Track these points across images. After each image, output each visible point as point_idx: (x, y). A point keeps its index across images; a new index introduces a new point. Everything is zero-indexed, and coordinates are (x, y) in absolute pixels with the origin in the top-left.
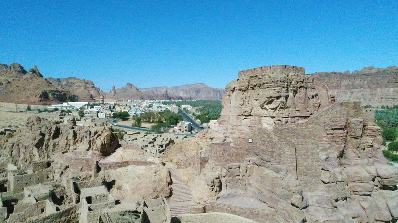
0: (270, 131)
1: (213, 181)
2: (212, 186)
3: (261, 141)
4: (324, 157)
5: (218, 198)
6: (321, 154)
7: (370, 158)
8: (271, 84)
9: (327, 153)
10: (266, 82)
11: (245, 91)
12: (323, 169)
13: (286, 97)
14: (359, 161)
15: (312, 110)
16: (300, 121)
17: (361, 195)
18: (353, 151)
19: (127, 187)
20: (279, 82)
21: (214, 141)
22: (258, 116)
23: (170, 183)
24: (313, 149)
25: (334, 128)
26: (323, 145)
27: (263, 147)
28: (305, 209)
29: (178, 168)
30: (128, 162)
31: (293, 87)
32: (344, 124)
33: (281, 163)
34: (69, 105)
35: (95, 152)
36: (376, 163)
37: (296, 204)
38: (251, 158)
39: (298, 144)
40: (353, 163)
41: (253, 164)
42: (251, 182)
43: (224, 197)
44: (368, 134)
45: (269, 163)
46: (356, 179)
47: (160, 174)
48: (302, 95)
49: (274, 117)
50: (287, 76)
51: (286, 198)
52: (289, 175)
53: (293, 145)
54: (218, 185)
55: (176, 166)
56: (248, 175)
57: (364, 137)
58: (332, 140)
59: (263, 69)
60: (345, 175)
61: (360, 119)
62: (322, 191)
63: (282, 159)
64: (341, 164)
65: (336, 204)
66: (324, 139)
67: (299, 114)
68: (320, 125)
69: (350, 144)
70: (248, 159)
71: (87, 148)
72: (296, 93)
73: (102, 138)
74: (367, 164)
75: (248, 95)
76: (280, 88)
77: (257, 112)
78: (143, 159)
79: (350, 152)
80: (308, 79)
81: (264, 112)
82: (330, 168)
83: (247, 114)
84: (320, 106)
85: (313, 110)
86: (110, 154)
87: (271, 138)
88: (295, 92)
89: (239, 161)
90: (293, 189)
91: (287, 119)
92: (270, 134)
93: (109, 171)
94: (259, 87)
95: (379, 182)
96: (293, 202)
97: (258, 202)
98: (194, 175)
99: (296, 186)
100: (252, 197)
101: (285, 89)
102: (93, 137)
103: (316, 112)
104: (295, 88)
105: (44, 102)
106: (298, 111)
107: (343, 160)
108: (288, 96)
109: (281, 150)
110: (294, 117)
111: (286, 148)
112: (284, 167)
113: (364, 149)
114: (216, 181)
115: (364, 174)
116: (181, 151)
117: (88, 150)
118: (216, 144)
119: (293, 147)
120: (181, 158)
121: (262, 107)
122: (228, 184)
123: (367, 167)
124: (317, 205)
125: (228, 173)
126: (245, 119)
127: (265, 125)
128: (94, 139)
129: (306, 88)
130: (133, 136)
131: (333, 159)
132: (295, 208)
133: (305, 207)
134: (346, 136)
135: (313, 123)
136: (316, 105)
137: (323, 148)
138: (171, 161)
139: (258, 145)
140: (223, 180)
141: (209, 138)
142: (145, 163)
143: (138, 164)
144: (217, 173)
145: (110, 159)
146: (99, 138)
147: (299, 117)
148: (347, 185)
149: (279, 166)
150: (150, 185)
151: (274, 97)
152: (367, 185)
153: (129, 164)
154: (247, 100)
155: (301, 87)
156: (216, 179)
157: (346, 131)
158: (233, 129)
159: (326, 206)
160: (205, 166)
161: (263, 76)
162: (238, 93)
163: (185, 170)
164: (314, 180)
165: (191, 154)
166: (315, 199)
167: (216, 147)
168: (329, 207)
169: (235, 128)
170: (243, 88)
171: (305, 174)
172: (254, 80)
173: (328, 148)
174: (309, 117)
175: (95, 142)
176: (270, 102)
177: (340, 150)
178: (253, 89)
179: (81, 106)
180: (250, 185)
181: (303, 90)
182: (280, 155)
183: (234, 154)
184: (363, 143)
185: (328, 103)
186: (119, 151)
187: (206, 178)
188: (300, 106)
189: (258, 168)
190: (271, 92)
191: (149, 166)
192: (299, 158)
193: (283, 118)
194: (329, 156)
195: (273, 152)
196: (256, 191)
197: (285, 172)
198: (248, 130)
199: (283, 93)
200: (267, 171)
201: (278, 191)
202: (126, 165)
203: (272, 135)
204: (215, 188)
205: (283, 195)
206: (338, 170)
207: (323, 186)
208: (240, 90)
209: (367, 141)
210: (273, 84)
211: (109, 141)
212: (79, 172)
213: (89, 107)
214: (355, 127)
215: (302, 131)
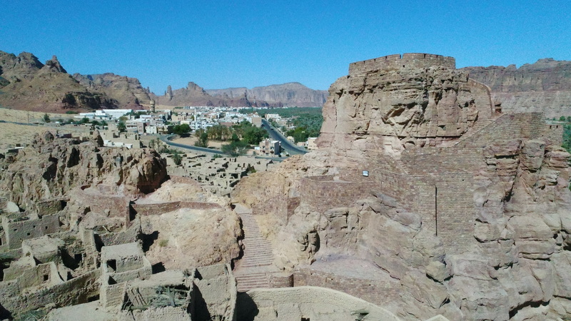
0: (397, 159)
1: (305, 236)
2: (305, 244)
3: (382, 174)
4: (481, 200)
5: (312, 262)
6: (475, 196)
7: (552, 201)
8: (400, 84)
9: (485, 194)
10: (393, 80)
11: (359, 94)
12: (477, 220)
13: (424, 105)
14: (534, 206)
15: (464, 126)
16: (445, 144)
17: (534, 259)
18: (526, 191)
19: (175, 242)
20: (413, 81)
21: (309, 173)
22: (378, 135)
23: (241, 237)
24: (464, 189)
25: (498, 155)
26: (480, 182)
27: (385, 185)
28: (448, 282)
29: (254, 213)
30: (179, 202)
31: (436, 89)
32: (516, 149)
33: (413, 209)
34: (104, 114)
35: (129, 187)
36: (560, 210)
37: (435, 275)
38: (366, 201)
39: (441, 181)
40: (525, 210)
41: (368, 209)
42: (364, 237)
43: (322, 260)
44: (551, 165)
45: (394, 210)
46: (529, 235)
47: (225, 222)
48: (450, 102)
49: (403, 137)
50: (427, 71)
51: (418, 264)
52: (425, 229)
53: (433, 183)
54: (313, 242)
55: (251, 211)
56: (360, 228)
57: (544, 170)
58: (494, 173)
59: (388, 59)
60: (513, 229)
61: (540, 141)
62: (475, 253)
63: (415, 203)
64: (506, 211)
65: (496, 273)
66: (482, 172)
67: (442, 132)
68: (476, 151)
69: (521, 180)
70: (361, 201)
71: (117, 181)
72: (440, 98)
73: (140, 167)
74: (548, 211)
75: (364, 101)
76: (415, 90)
77: (377, 129)
78: (200, 199)
79: (521, 193)
80: (459, 76)
81: (389, 129)
82: (489, 218)
83: (360, 131)
84: (476, 119)
85: (466, 126)
86: (153, 191)
87: (398, 169)
88: (439, 96)
89: (346, 205)
90: (430, 252)
91: (425, 140)
92: (396, 163)
93: (150, 217)
94: (382, 88)
95: (564, 239)
96: (429, 273)
97: (375, 269)
98: (277, 225)
99: (435, 247)
100: (365, 260)
101: (423, 92)
102: (125, 164)
103: (470, 129)
104: (439, 91)
105: (68, 110)
106: (442, 127)
107: (510, 205)
108: (427, 103)
109: (413, 190)
110: (435, 138)
111: (421, 187)
112: (417, 217)
113: (543, 188)
114: (310, 235)
115: (542, 227)
116: (259, 187)
117: (119, 184)
118: (312, 178)
119: (432, 185)
120: (259, 198)
121: (385, 120)
122: (329, 240)
123: (547, 216)
124: (466, 274)
125: (330, 224)
126: (358, 139)
127: (388, 150)
128: (127, 168)
129: (457, 91)
130: (195, 160)
131: (494, 204)
132: (433, 281)
133: (448, 279)
134: (517, 168)
135: (465, 146)
136: (472, 118)
137: (479, 186)
138: (244, 202)
139: (377, 181)
140: (322, 234)
141: (302, 167)
142: (204, 206)
143: (193, 207)
144: (312, 224)
145: (153, 199)
146: (134, 166)
147: (443, 137)
148: (514, 244)
149: (410, 214)
150: (210, 240)
151: (405, 105)
152: (547, 245)
153: (180, 207)
154: (361, 109)
155: (449, 89)
156: (311, 232)
157: (517, 160)
158: (338, 155)
159: (480, 277)
160: (295, 211)
161: (387, 71)
162: (347, 99)
163: (264, 216)
164: (463, 236)
165: (274, 192)
166: (462, 266)
167: (312, 183)
168: (485, 278)
169: (342, 152)
170: (356, 91)
171: (449, 227)
172: (373, 78)
173: (488, 186)
174: (459, 137)
175: (129, 173)
176: (398, 113)
177: (507, 190)
178: (371, 91)
179: (121, 115)
180: (363, 241)
181: (452, 93)
182: (411, 198)
183: (340, 194)
184: (542, 178)
185: (490, 115)
186: (166, 186)
187: (295, 231)
188: (444, 119)
189: (376, 217)
190: (400, 96)
191: (210, 210)
192: (441, 203)
193: (417, 138)
194: (489, 199)
195: (400, 193)
196: (371, 251)
197: (418, 225)
198: (361, 156)
199: (420, 99)
200: (389, 222)
201: (406, 253)
202: (175, 209)
203: (400, 166)
204: (309, 246)
205: (415, 260)
206: (502, 221)
207: (476, 245)
208: (351, 92)
209: (549, 175)
210: (404, 84)
211: (151, 172)
212: (105, 217)
213: (133, 117)
214: (532, 154)
215: (447, 160)
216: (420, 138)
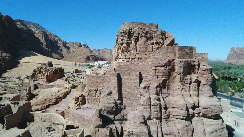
1: (77, 98)
2: (76, 101)
4: (143, 86)
5: (78, 109)
6: (141, 84)
12: (141, 95)
13: (129, 44)
15: (149, 53)
23: (62, 98)
24: (135, 80)
25: (157, 65)
26: (147, 78)
31: (135, 37)
32: (166, 62)
34: (98, 63)
35: (45, 80)
46: (175, 106)
48: (142, 42)
49: (122, 59)
54: (81, 101)
62: (139, 110)
63: (110, 85)
64: (164, 93)
66: (150, 73)
67: (138, 56)
68: (148, 64)
69: (176, 79)
70: (102, 85)
73: (49, 72)
76: (123, 37)
78: (62, 84)
82: (146, 95)
88: (137, 40)
89: (97, 87)
91: (129, 59)
95: (200, 111)
101: (126, 38)
105: (87, 62)
106: (138, 53)
107: (165, 91)
108: (131, 43)
109: (109, 79)
110: (134, 58)
111: (112, 78)
113: (190, 84)
114: (79, 98)
115: (181, 102)
122: (89, 101)
124: (132, 120)
125: (89, 94)
131: (152, 88)
134: (169, 72)
136: (154, 50)
137: (145, 80)
140: (87, 98)
141: (96, 73)
147: (138, 58)
151: (120, 44)
152: (182, 111)
153: (54, 87)
155: (142, 37)
160: (85, 89)
164: (134, 102)
166: (131, 116)
173: (151, 80)
181: (144, 39)
183: (95, 82)
188: (139, 50)
190: (119, 40)
193: (125, 58)
194: (150, 86)
199: (125, 41)
202: (52, 87)
204: (79, 102)
209: (193, 77)
211: (52, 74)
214: (177, 65)
215: (135, 68)
216: (127, 58)
